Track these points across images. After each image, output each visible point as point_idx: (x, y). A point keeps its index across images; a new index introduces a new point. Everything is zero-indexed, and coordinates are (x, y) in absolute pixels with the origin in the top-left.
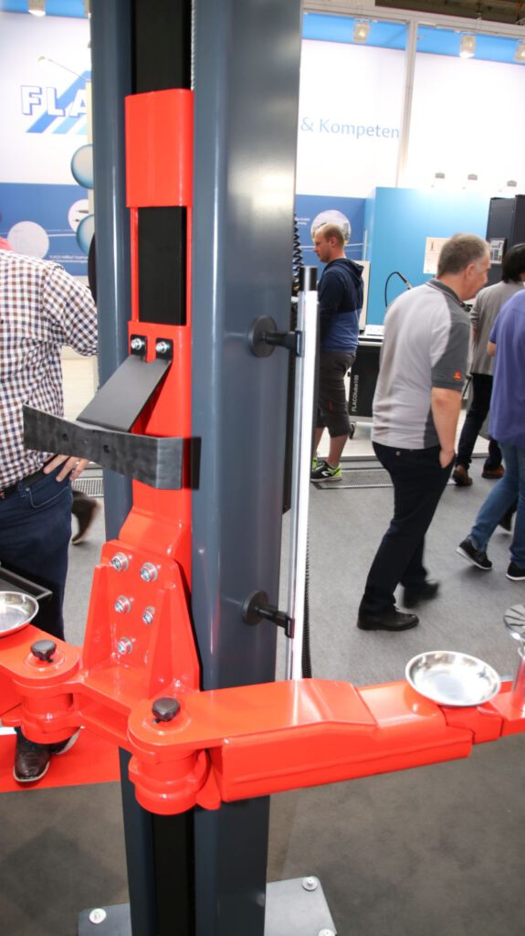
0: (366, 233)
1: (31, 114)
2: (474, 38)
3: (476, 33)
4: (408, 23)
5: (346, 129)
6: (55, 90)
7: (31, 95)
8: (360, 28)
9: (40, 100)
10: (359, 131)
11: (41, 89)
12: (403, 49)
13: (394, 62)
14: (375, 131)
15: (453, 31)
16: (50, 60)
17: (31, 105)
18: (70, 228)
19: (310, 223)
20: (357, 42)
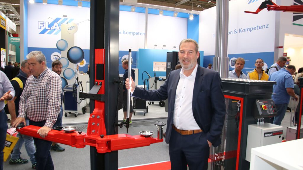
0: (137, 61)
1: (41, 29)
2: (163, 11)
3: (163, 10)
4: (145, 7)
5: (130, 33)
6: (48, 23)
7: (41, 24)
8: (133, 9)
9: (44, 25)
10: (134, 34)
11: (44, 22)
12: (144, 13)
13: (142, 16)
14: (138, 34)
15: (157, 9)
16: (51, 18)
17: (41, 26)
18: (51, 60)
19: (121, 58)
20: (132, 11)
